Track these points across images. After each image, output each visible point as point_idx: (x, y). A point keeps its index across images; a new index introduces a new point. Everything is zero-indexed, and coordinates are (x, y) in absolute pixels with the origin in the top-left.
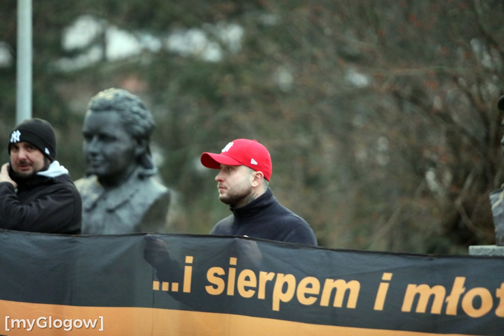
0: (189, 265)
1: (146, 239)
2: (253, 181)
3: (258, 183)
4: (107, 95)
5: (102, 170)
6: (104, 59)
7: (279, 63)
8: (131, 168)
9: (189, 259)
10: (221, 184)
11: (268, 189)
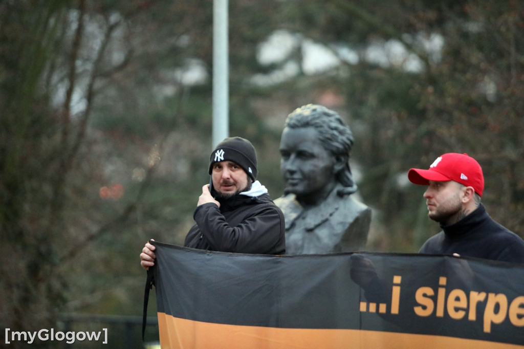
0: (397, 285)
1: (352, 258)
2: (464, 197)
3: (469, 198)
4: (305, 111)
5: (300, 188)
6: (301, 74)
7: (485, 72)
8: (329, 186)
9: (397, 279)
10: (430, 201)
11: (480, 204)
